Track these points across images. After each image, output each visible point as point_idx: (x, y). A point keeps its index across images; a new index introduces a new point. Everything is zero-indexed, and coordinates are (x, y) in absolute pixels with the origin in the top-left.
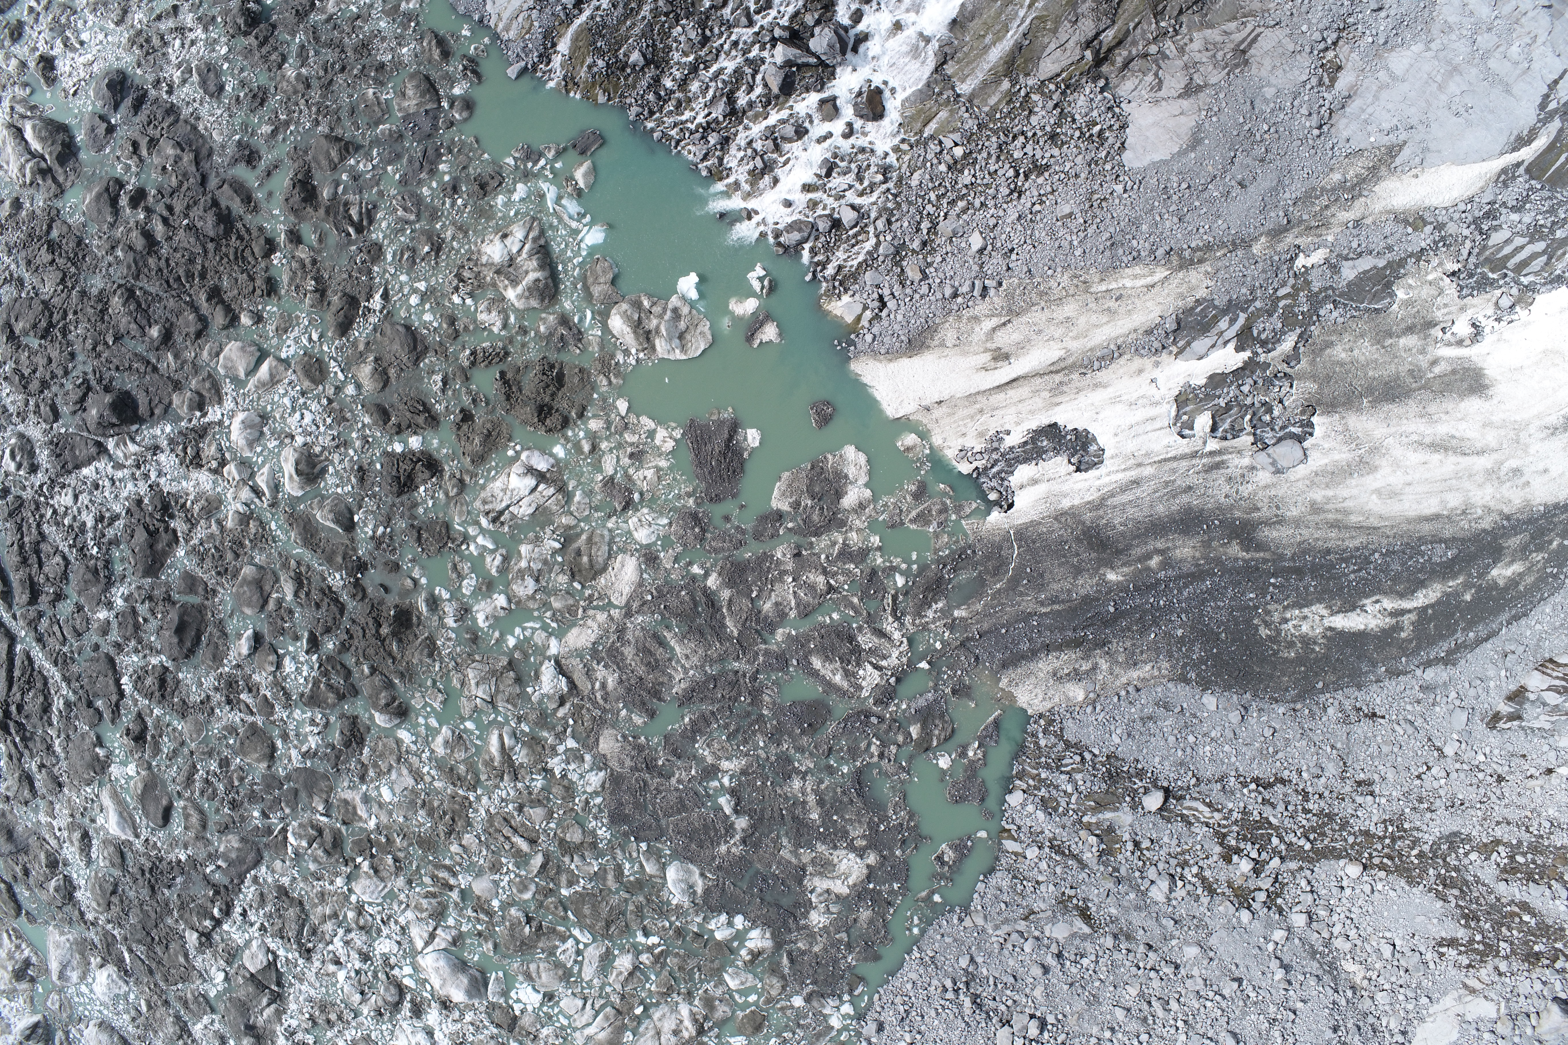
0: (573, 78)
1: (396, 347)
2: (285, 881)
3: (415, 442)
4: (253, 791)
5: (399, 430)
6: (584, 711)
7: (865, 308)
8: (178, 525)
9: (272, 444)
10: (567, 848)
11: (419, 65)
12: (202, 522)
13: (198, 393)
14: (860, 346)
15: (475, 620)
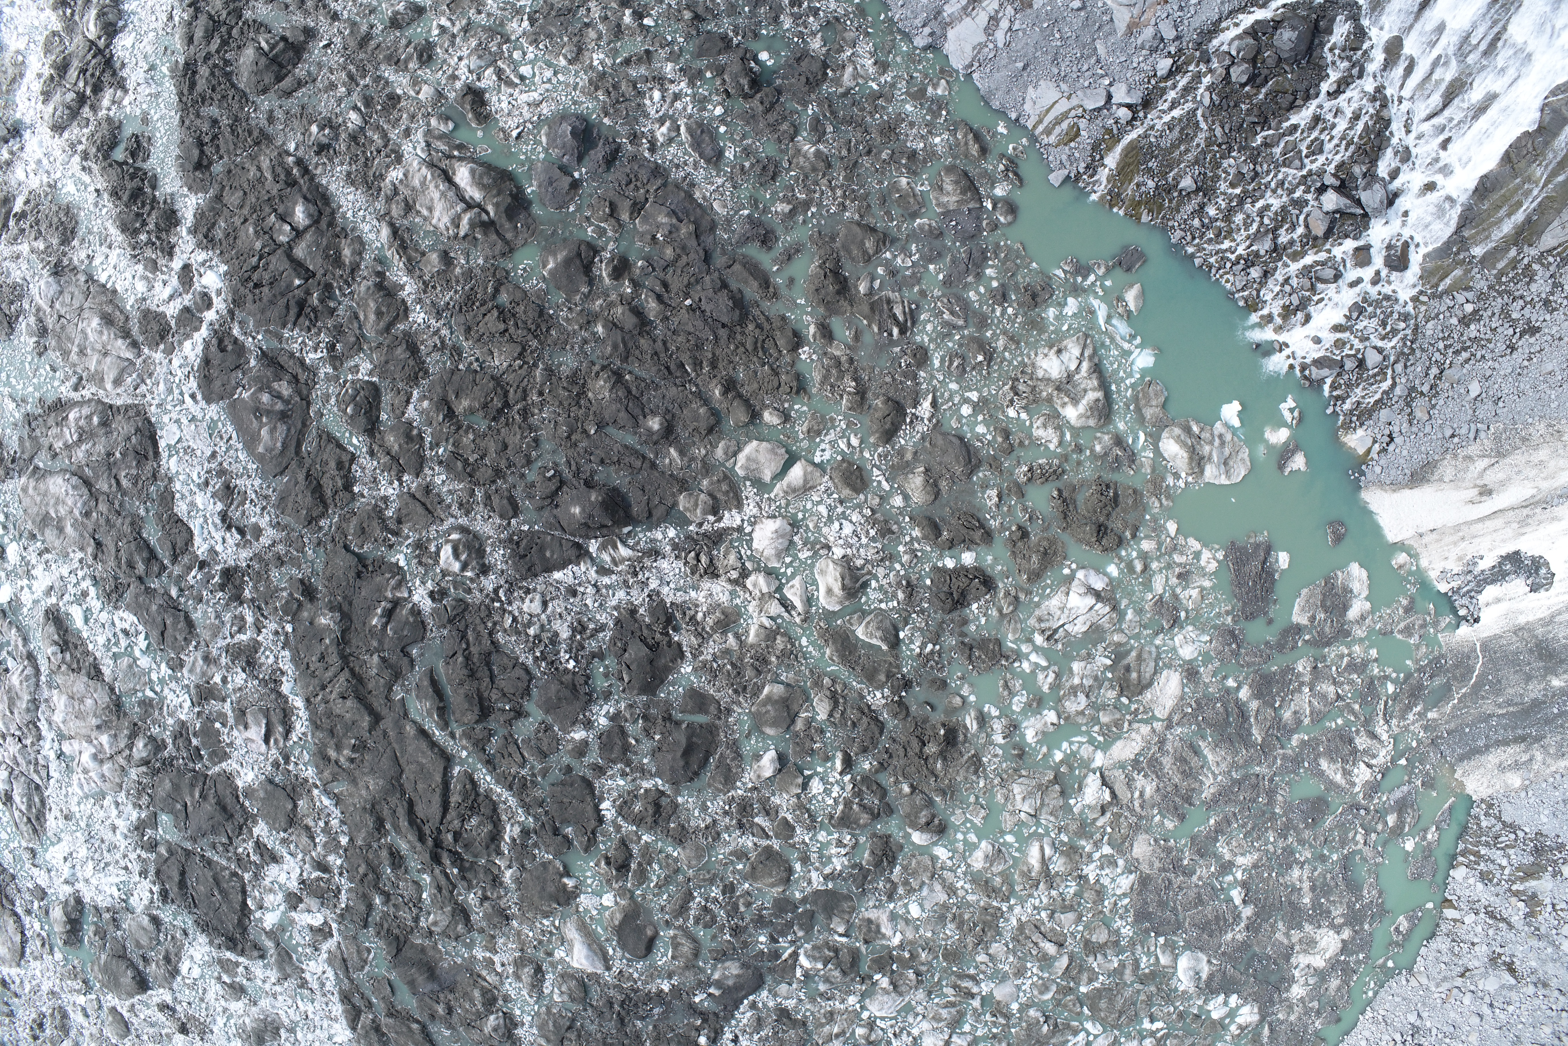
0: (1119, 195)
1: (948, 459)
2: (790, 1004)
3: (968, 558)
4: (761, 917)
5: (951, 544)
6: (1122, 820)
7: (1375, 442)
8: (685, 638)
9: (804, 554)
10: (1091, 948)
11: (955, 157)
12: (716, 637)
13: (711, 495)
14: (1369, 476)
15: (1023, 736)
